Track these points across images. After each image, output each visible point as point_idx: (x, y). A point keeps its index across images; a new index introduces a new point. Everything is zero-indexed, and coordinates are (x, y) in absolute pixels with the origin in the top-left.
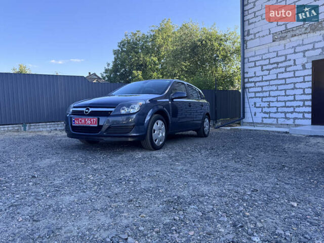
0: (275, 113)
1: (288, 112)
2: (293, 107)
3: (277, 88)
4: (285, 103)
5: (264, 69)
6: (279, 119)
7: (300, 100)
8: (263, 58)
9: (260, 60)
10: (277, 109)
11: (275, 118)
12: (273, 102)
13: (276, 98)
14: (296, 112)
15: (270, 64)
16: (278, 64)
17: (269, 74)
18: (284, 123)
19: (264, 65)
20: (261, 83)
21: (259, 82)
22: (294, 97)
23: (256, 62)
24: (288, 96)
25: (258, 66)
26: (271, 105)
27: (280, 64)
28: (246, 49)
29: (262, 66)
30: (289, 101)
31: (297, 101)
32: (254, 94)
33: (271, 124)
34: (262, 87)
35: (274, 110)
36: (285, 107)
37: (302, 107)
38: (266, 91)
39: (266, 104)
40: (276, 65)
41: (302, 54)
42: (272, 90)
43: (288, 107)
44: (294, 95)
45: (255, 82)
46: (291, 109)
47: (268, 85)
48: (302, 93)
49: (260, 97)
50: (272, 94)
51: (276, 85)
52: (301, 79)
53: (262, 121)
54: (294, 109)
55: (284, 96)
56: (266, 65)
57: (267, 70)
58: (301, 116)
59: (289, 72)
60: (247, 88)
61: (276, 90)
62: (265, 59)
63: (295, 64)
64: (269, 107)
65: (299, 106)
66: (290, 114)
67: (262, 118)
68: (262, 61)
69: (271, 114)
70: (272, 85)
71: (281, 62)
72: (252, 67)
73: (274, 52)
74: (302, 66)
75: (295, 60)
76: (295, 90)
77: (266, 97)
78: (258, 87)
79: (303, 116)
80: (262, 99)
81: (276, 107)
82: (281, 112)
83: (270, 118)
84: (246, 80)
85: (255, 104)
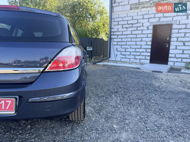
0: (129, 55)
1: (136, 55)
2: (140, 52)
3: (131, 40)
4: (135, 50)
5: (124, 27)
6: (131, 59)
7: (144, 48)
8: (124, 20)
9: (122, 21)
10: (130, 53)
11: (128, 58)
12: (128, 48)
13: (130, 46)
14: (141, 55)
15: (127, 24)
16: (133, 25)
17: (127, 31)
18: (133, 61)
19: (124, 25)
20: (121, 36)
21: (120, 35)
22: (141, 46)
23: (119, 22)
24: (137, 45)
25: (120, 25)
26: (127, 51)
27: (134, 25)
28: (113, 12)
29: (123, 25)
30: (137, 48)
31: (142, 48)
32: (116, 42)
33: (126, 62)
34: (122, 39)
35: (128, 53)
36: (135, 52)
37: (145, 52)
38: (124, 42)
39: (124, 50)
40: (131, 25)
41: (147, 20)
42: (128, 41)
43: (137, 52)
44: (141, 45)
45: (118, 35)
46: (139, 54)
47: (125, 38)
48: (146, 44)
49: (120, 45)
50: (128, 43)
51: (130, 38)
52: (146, 36)
53: (121, 60)
54: (140, 53)
55: (135, 45)
56: (125, 25)
57: (126, 28)
58: (144, 57)
59: (139, 30)
60: (112, 38)
61: (130, 41)
62: (125, 21)
63: (143, 26)
64: (125, 51)
65: (143, 52)
66: (137, 56)
67: (121, 58)
68: (123, 22)
69: (126, 56)
70: (128, 38)
71: (135, 24)
72: (116, 25)
73: (131, 16)
74: (147, 27)
75: (143, 23)
76: (142, 42)
77: (124, 45)
78: (119, 38)
79: (145, 57)
80: (121, 46)
81: (129, 51)
82: (133, 55)
83: (125, 58)
84: (112, 33)
85: (117, 49)
